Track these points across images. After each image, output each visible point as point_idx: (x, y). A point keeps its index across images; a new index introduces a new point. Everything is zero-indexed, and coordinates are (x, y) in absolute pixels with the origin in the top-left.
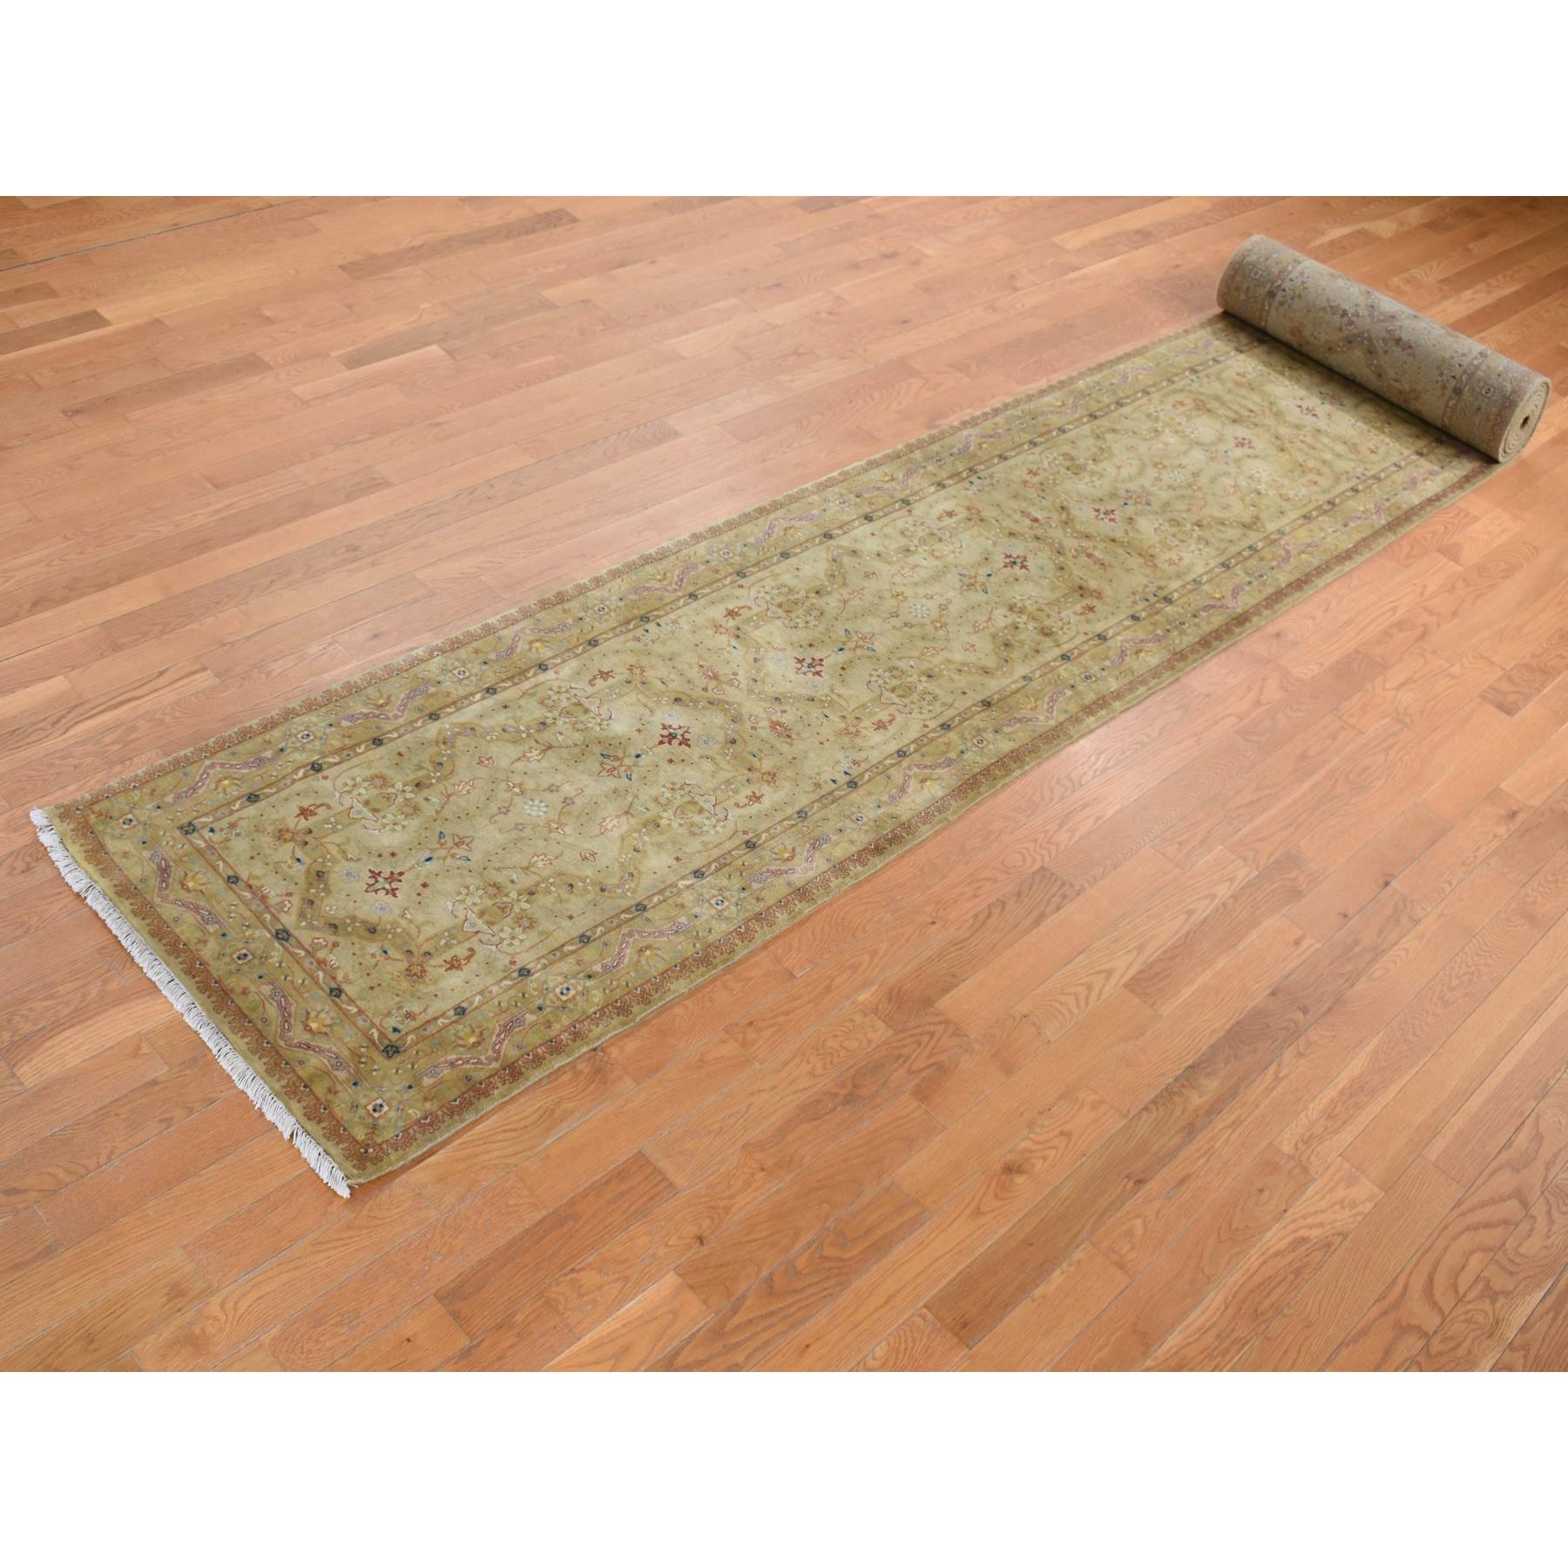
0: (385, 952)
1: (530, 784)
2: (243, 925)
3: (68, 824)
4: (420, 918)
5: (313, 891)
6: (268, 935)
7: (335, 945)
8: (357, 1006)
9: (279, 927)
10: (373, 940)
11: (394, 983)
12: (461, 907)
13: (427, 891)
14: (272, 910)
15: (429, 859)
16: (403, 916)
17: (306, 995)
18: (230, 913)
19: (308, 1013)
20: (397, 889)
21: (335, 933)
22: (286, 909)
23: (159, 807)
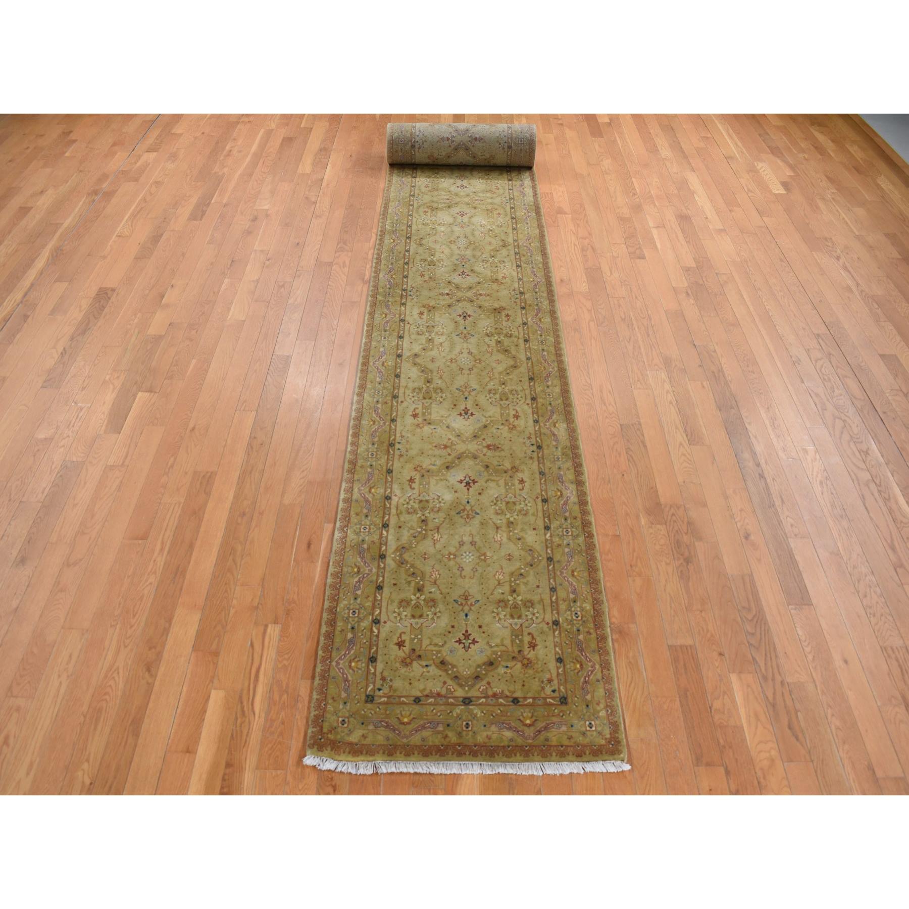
0: (507, 667)
1: (453, 550)
2: (449, 714)
3: (327, 750)
4: (498, 641)
5: (450, 672)
6: (463, 707)
7: (489, 683)
8: (530, 698)
9: (461, 699)
10: (497, 668)
11: (527, 675)
12: (502, 621)
13: (484, 628)
14: (449, 696)
15: (466, 615)
16: (491, 647)
17: (509, 714)
18: (436, 714)
19: (520, 720)
20: (474, 639)
21: (482, 680)
22: (453, 690)
23: (345, 703)
